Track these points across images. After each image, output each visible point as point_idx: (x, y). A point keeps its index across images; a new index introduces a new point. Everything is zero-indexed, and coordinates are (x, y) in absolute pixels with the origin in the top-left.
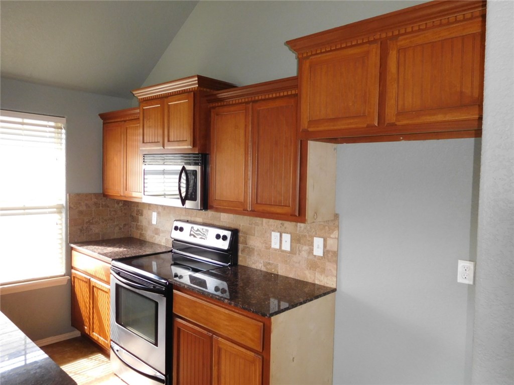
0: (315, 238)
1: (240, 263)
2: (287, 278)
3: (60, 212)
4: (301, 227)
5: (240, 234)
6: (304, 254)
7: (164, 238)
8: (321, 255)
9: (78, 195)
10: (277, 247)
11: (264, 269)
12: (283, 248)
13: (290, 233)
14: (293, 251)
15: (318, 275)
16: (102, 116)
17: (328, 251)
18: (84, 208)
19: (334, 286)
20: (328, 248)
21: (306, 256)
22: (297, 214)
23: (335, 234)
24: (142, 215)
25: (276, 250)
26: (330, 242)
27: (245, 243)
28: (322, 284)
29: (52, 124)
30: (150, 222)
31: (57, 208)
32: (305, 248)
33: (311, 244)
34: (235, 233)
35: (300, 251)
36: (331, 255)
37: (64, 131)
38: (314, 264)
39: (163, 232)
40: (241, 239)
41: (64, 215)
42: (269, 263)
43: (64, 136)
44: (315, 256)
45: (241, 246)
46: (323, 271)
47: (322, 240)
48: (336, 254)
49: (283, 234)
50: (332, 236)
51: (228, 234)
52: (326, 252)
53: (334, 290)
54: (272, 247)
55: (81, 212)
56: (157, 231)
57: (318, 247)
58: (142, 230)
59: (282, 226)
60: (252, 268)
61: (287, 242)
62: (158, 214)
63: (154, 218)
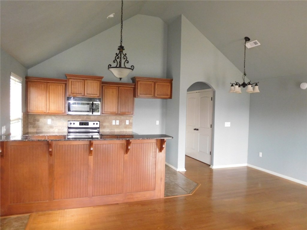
0: (126, 120)
4: (122, 118)
6: (123, 125)
7: (57, 129)
8: (128, 124)
10: (115, 124)
11: (110, 131)
12: (117, 124)
13: (119, 120)
14: (120, 125)
15: (127, 129)
17: (130, 123)
23: (132, 119)
24: (38, 121)
25: (114, 125)
26: (130, 121)
30: (46, 124)
32: (124, 123)
36: (131, 124)
38: (126, 127)
42: (112, 129)
44: (126, 125)
46: (129, 128)
47: (128, 121)
48: (132, 123)
49: (117, 121)
51: (98, 123)
56: (51, 127)
57: (127, 122)
58: (39, 128)
59: (116, 118)
60: (106, 131)
61: (118, 122)
62: (52, 120)
63: (49, 121)
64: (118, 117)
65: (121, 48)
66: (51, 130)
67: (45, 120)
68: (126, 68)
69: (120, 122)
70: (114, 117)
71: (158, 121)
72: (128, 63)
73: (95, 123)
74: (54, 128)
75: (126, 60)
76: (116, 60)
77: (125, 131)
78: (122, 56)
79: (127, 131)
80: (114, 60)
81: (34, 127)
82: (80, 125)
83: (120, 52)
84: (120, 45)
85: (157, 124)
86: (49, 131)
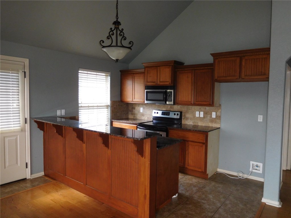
0: (213, 112)
1: (182, 123)
2: (202, 126)
3: (108, 108)
4: (207, 109)
5: (183, 113)
7: (147, 117)
8: (215, 117)
9: (114, 101)
10: (198, 116)
11: (193, 124)
12: (201, 116)
13: (203, 111)
14: (204, 117)
15: (213, 124)
16: (121, 71)
18: (115, 106)
19: (219, 127)
20: (217, 115)
21: (209, 118)
22: (211, 104)
23: (220, 111)
24: (135, 109)
25: (197, 117)
26: (218, 113)
27: (185, 116)
28: (215, 126)
29: (104, 74)
30: (139, 111)
31: (107, 107)
32: (209, 116)
33: (211, 114)
34: (181, 113)
35: (207, 117)
36: (218, 117)
37: (109, 77)
38: (212, 121)
39: (146, 115)
40: (183, 115)
41: (109, 109)
42: (195, 122)
43: (109, 79)
44: (213, 118)
45: (183, 117)
46: (215, 122)
47: (215, 113)
48: (220, 117)
49: (201, 112)
50: (219, 111)
51: (179, 113)
52: (216, 116)
53: (220, 128)
54: (196, 116)
55: (114, 108)
56: (143, 115)
57: (214, 115)
58: (135, 115)
59: (200, 109)
60: (188, 124)
61: (202, 114)
62: (144, 108)
63: (141, 110)
64: (202, 108)
65: (117, 23)
66: (143, 118)
67: (139, 108)
68: (123, 47)
69: (205, 113)
70: (198, 107)
71: (262, 116)
72: (125, 39)
73: (176, 113)
74: (145, 116)
75: (123, 37)
76: (110, 36)
77: (211, 126)
78: (119, 32)
79: (213, 126)
80: (108, 36)
81: (132, 114)
82: (162, 115)
83: (115, 28)
84: (115, 20)
85: (259, 120)
86: (141, 118)
